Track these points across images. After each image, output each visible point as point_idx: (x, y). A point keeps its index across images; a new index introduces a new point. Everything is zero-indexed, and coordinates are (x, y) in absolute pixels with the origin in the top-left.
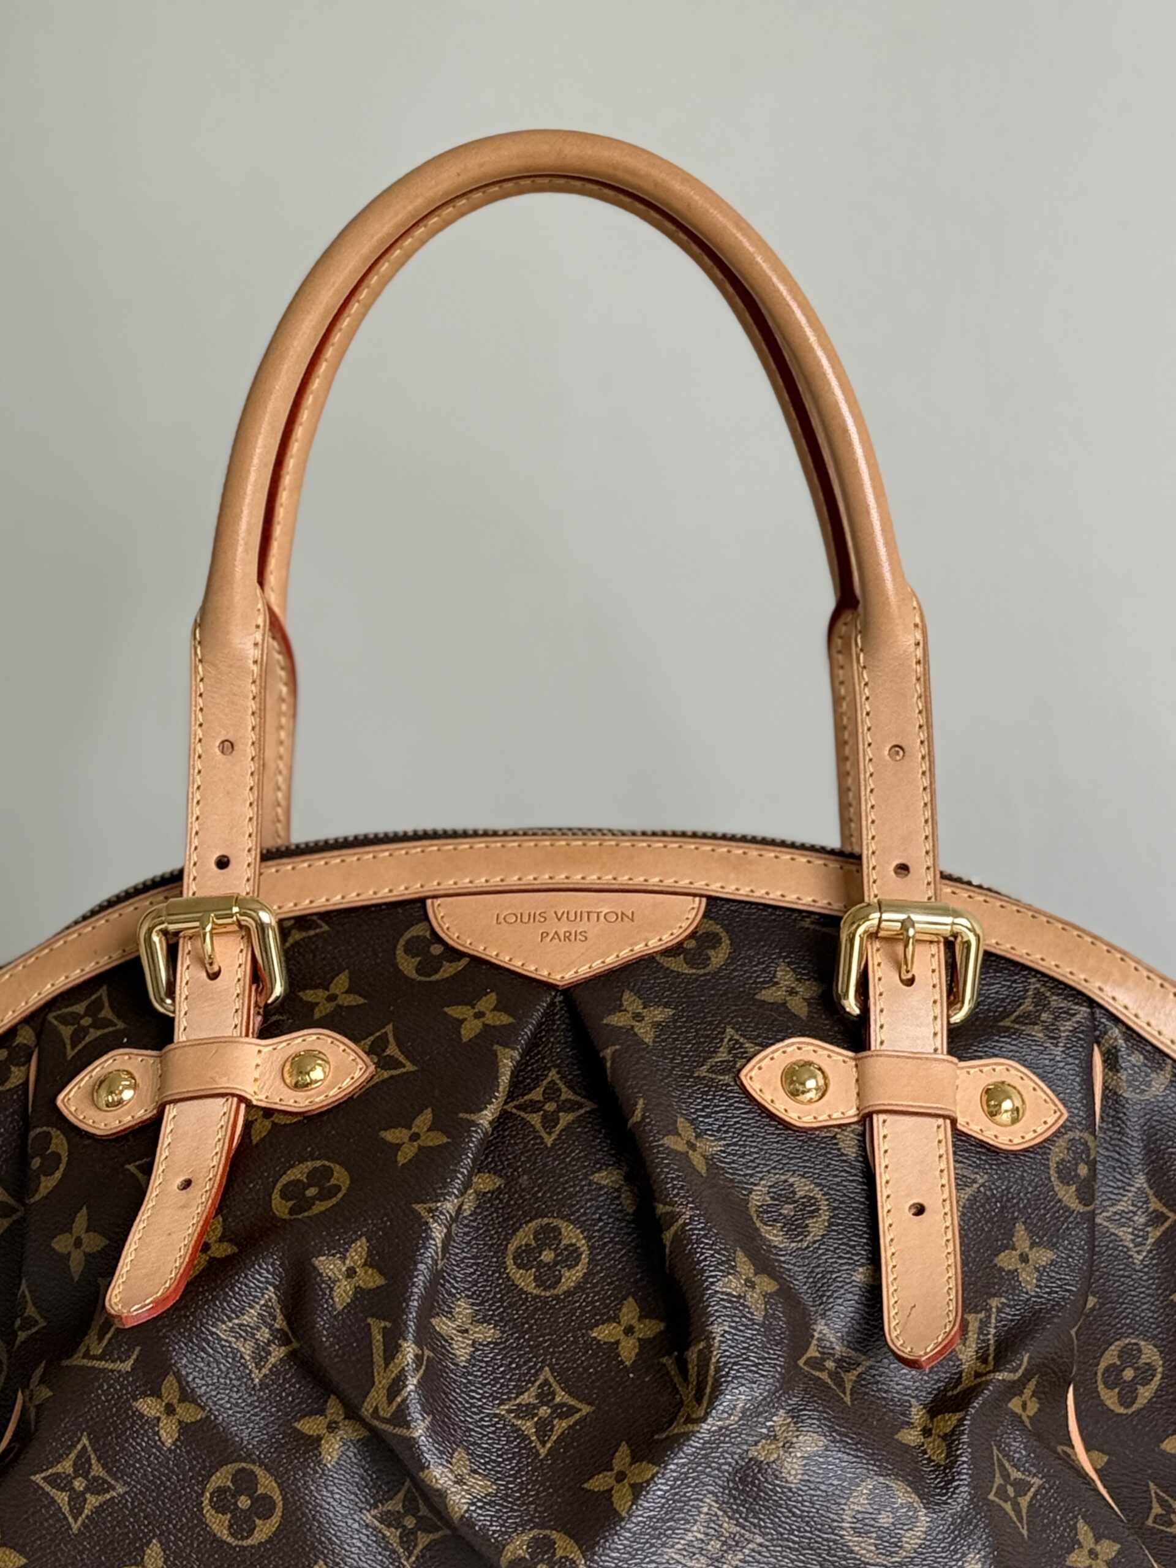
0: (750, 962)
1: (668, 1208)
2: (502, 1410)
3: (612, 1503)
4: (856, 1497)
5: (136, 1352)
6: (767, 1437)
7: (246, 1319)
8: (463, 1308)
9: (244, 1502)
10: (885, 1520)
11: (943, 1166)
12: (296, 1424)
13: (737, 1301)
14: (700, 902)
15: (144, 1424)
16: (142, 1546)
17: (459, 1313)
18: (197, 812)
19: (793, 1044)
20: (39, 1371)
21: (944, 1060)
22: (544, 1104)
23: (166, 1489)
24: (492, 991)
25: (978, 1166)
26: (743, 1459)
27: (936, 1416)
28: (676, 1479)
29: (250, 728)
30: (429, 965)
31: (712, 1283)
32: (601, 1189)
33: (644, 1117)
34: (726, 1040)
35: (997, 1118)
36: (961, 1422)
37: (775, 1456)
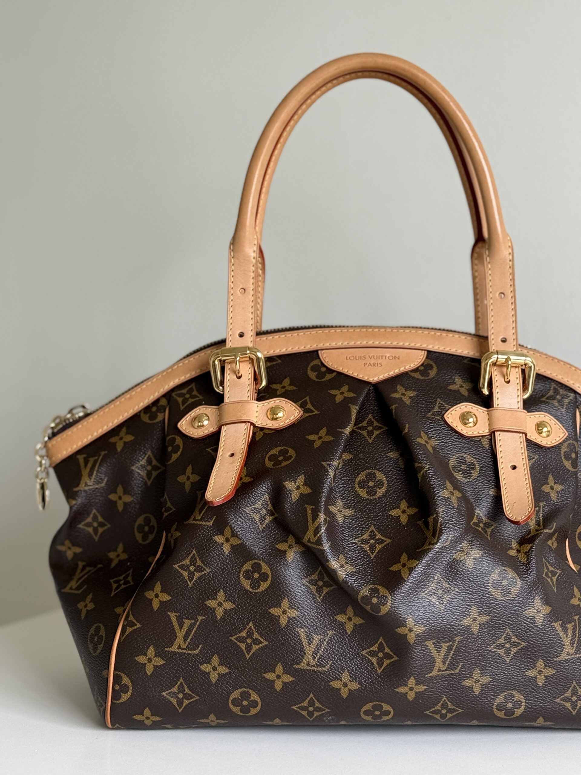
0: (445, 375)
1: (420, 465)
2: (356, 541)
3: (401, 575)
4: (493, 574)
5: (214, 519)
6: (460, 551)
7: (257, 506)
8: (340, 503)
9: (256, 575)
10: (505, 583)
11: (523, 451)
12: (276, 546)
13: (447, 499)
14: (424, 353)
15: (217, 545)
16: (216, 592)
17: (338, 505)
18: (231, 315)
19: (463, 405)
20: (175, 526)
21: (520, 411)
22: (368, 427)
23: (226, 570)
24: (346, 385)
25: (535, 452)
26: (451, 559)
27: (522, 545)
28: (425, 566)
29: (251, 284)
30: (321, 375)
31: (438, 493)
32: (391, 459)
33: (409, 431)
34: (437, 404)
35: (541, 435)
36: (532, 547)
37: (463, 558)
